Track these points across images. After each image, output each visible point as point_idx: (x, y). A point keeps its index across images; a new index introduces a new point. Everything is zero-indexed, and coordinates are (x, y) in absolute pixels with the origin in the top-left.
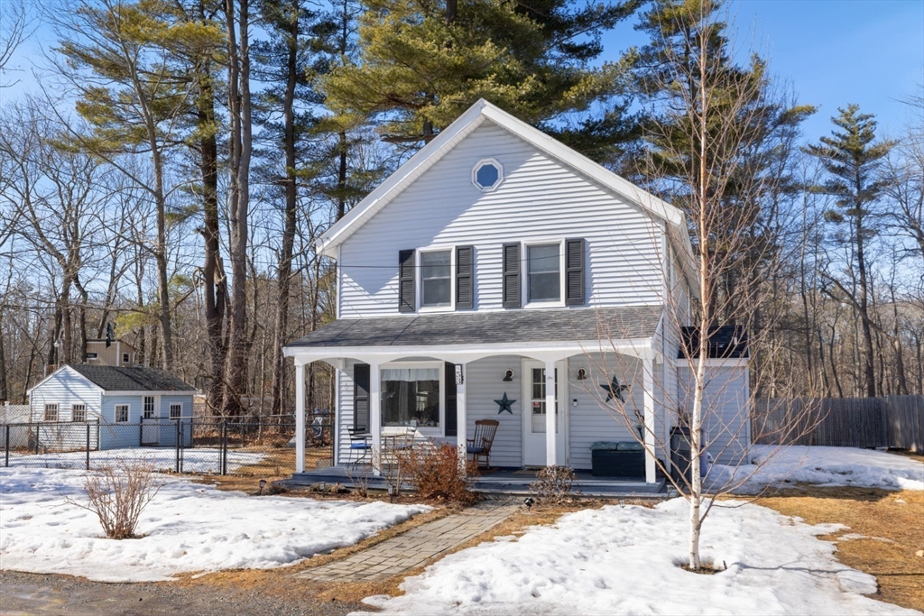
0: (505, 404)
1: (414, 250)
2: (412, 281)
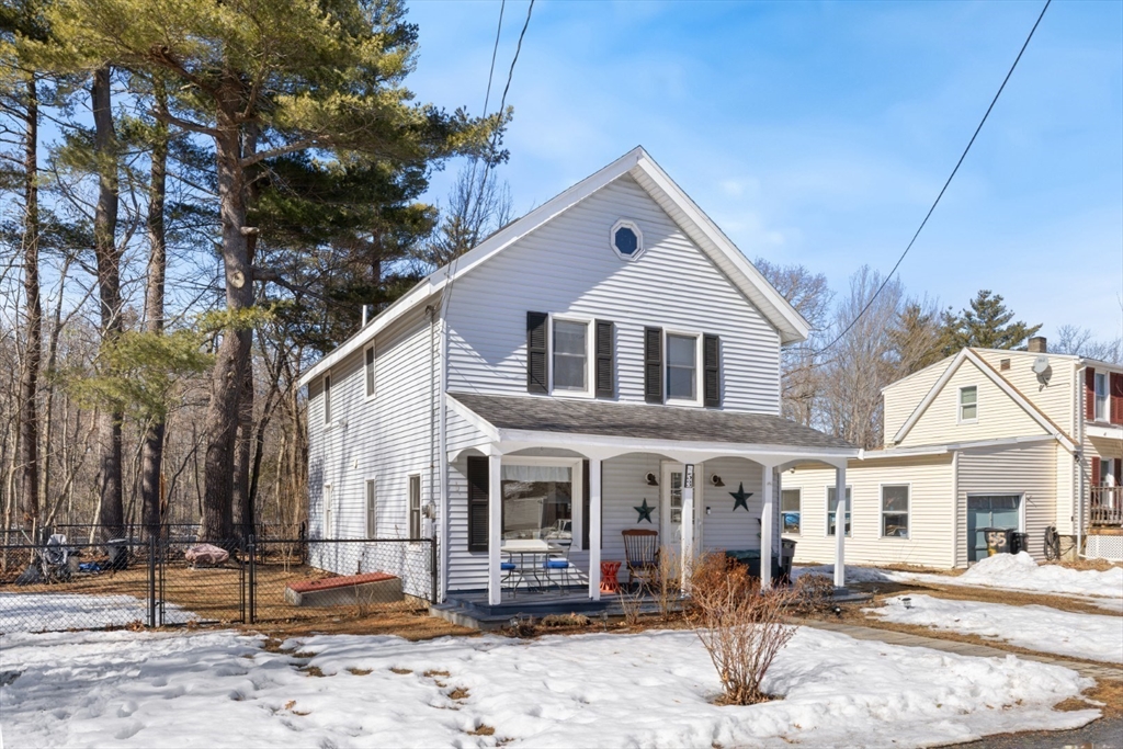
0: (644, 512)
1: (547, 315)
2: (543, 353)
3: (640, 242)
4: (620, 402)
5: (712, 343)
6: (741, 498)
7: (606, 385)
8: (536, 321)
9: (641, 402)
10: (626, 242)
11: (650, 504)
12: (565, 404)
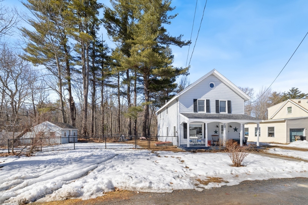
0: (216, 132)
1: (197, 99)
2: (197, 106)
3: (214, 86)
4: (211, 113)
5: (229, 102)
6: (236, 130)
7: (208, 110)
8: (195, 100)
9: (215, 113)
10: (212, 86)
11: (217, 131)
12: (200, 114)
